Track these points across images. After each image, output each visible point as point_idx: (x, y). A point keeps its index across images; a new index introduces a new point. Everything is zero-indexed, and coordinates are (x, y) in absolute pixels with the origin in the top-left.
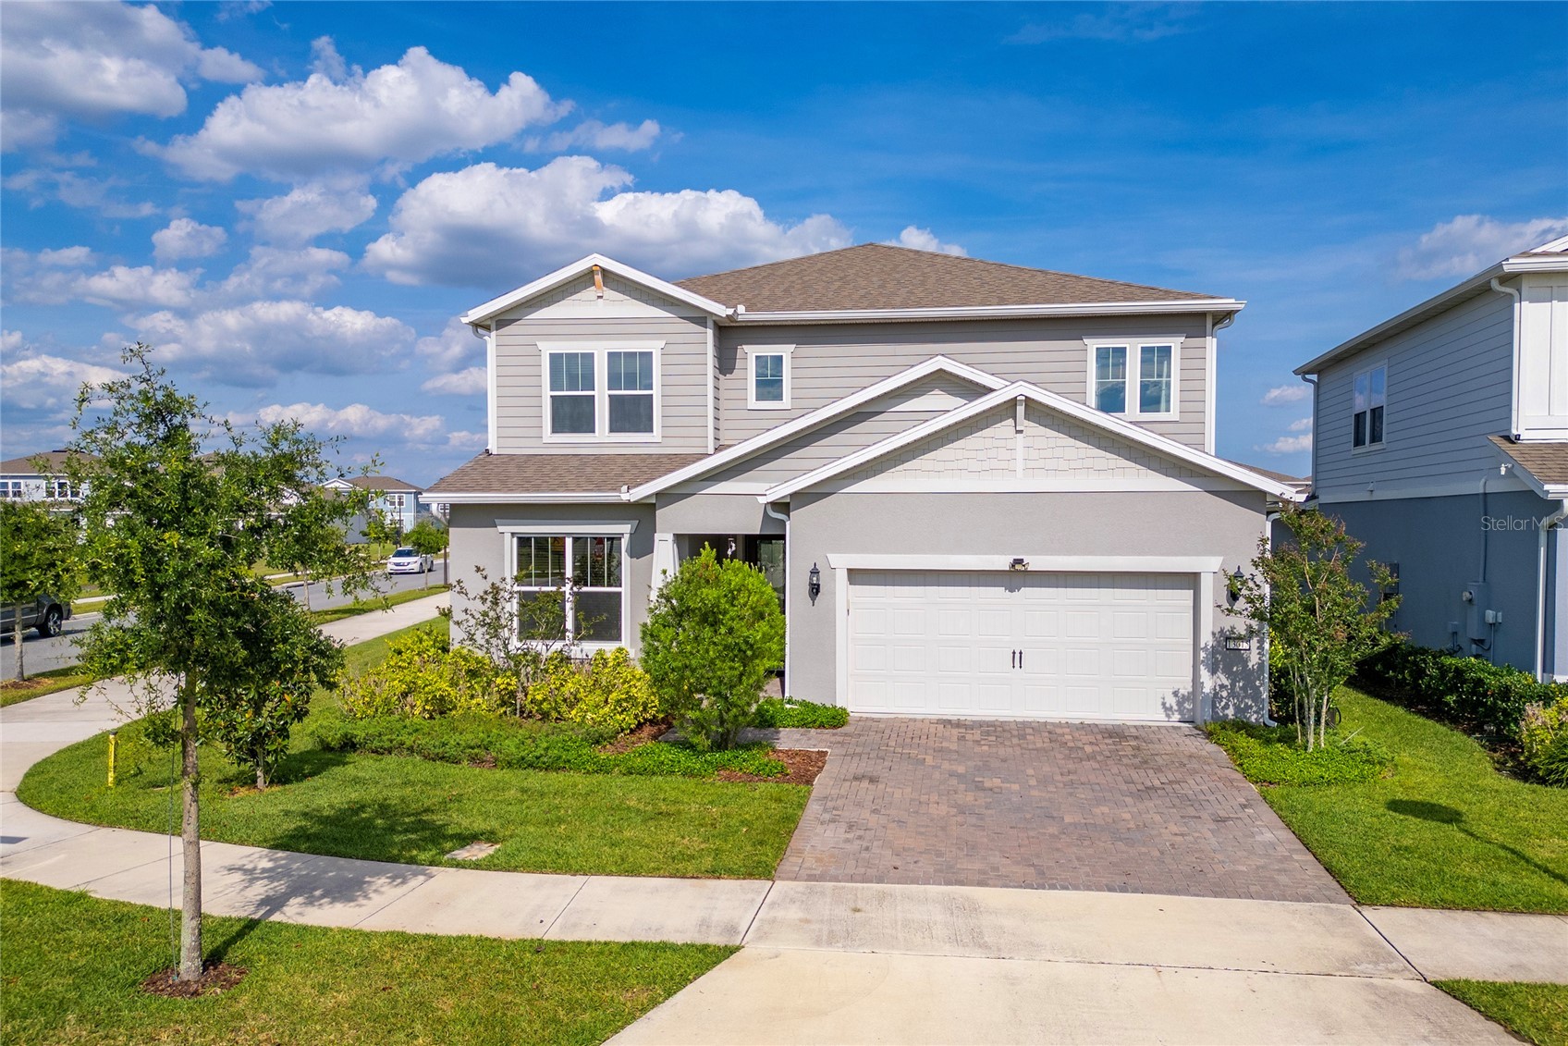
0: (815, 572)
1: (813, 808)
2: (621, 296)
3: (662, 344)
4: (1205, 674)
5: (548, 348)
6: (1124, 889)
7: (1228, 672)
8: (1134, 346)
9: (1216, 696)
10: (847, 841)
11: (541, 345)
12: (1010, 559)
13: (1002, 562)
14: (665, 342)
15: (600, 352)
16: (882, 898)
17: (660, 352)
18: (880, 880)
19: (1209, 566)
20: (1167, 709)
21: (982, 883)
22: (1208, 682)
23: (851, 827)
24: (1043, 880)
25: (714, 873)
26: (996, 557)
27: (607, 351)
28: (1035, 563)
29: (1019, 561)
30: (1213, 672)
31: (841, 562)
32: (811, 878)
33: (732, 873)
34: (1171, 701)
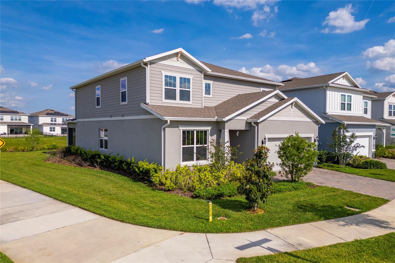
0: (265, 139)
2: (183, 61)
3: (192, 77)
5: (164, 73)
11: (162, 72)
14: (193, 76)
17: (192, 79)
19: (313, 136)
27: (179, 77)
31: (267, 136)
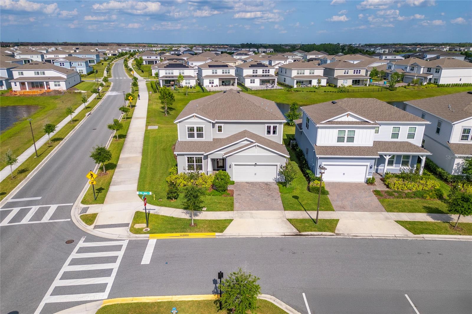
0: (230, 165)
1: (235, 200)
2: (198, 119)
4: (278, 176)
6: (265, 210)
7: (280, 176)
8: (272, 126)
9: (279, 179)
10: (239, 205)
11: (186, 125)
12: (255, 163)
13: (254, 164)
15: (195, 127)
16: (244, 213)
17: (204, 126)
18: (243, 211)
19: (279, 164)
20: (273, 180)
21: (252, 210)
22: (278, 177)
23: (239, 203)
24: (258, 210)
25: (228, 211)
26: (253, 163)
28: (258, 164)
29: (256, 164)
30: (279, 176)
31: (234, 163)
32: (237, 211)
33: (230, 211)
34: (274, 179)
